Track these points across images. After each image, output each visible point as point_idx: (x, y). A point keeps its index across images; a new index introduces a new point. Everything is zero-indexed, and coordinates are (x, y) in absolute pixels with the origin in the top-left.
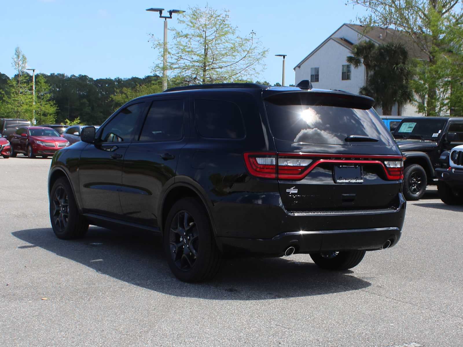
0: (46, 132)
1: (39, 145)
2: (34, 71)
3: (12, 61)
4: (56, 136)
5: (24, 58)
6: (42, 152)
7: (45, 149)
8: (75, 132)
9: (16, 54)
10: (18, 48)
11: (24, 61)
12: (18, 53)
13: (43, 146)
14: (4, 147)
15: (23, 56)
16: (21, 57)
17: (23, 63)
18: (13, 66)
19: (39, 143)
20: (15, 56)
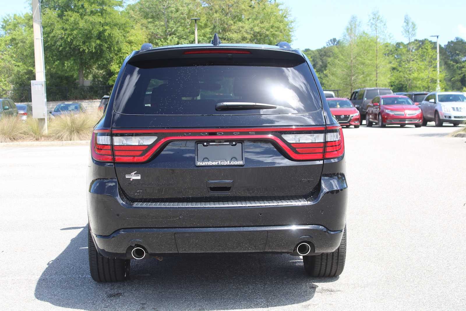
0: (400, 100)
1: (388, 114)
2: (438, 37)
3: (402, 29)
4: (409, 103)
5: (414, 25)
6: (391, 121)
7: (394, 118)
8: (431, 99)
9: (405, 22)
10: (407, 15)
11: (413, 28)
12: (407, 21)
13: (393, 115)
14: (352, 117)
15: (413, 23)
16: (410, 24)
17: (413, 30)
18: (403, 34)
19: (388, 112)
20: (405, 24)
